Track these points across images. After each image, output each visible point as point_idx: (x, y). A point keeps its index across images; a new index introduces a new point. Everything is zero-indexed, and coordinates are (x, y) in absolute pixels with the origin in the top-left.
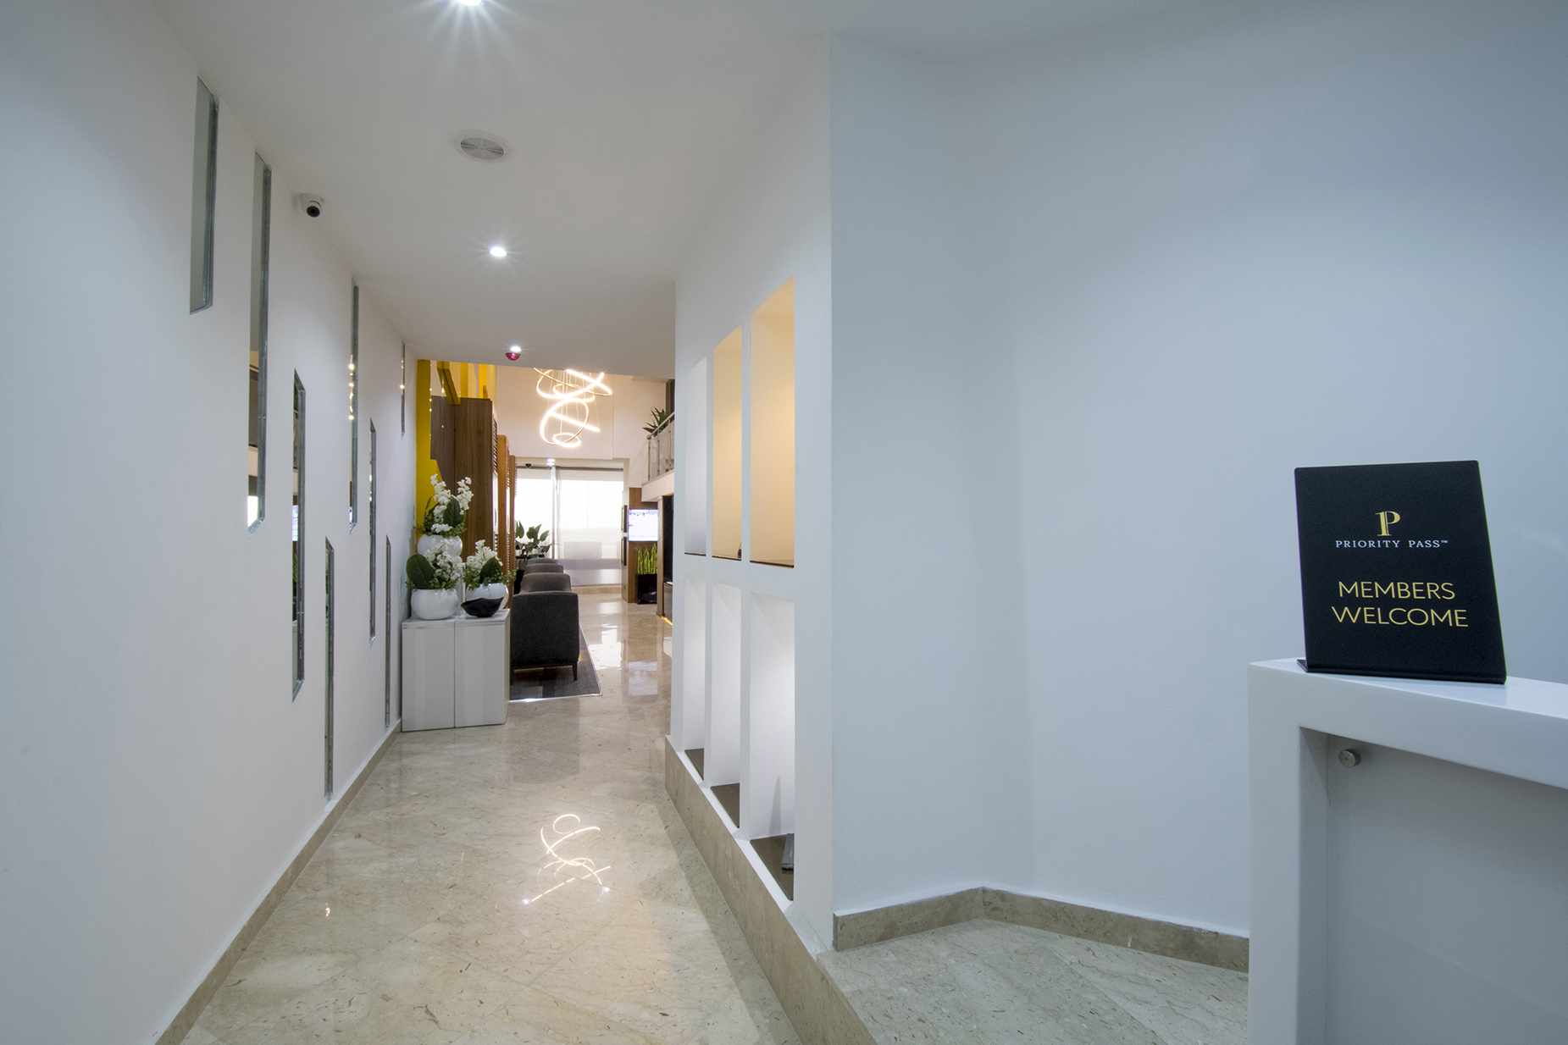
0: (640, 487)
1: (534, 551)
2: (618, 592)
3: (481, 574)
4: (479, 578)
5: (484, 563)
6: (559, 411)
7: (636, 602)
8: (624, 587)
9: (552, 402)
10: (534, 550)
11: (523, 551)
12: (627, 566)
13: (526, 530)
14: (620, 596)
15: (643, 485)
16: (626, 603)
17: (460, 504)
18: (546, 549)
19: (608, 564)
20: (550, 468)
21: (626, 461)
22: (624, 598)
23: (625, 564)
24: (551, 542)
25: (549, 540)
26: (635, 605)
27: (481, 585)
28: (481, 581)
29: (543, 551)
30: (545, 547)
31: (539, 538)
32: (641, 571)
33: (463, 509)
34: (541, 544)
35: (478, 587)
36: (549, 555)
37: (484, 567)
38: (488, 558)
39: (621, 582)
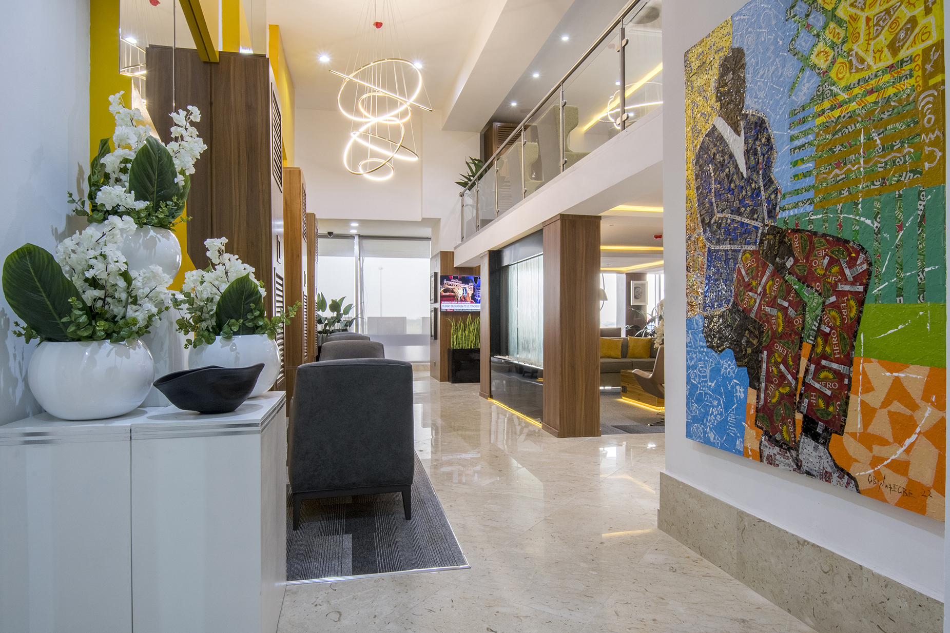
0: (452, 250)
1: (337, 326)
2: (425, 370)
3: (217, 314)
4: (213, 322)
5: (224, 287)
6: (364, 136)
7: (449, 381)
8: (433, 364)
9: (357, 126)
10: (337, 324)
11: (326, 325)
12: (438, 341)
13: (329, 303)
14: (428, 374)
15: (455, 248)
16: (438, 382)
17: (176, 162)
18: (349, 323)
19: (414, 340)
20: (351, 237)
21: (435, 223)
22: (433, 376)
23: (436, 338)
24: (355, 316)
25: (352, 314)
26: (448, 384)
27: (218, 338)
28: (217, 330)
29: (346, 325)
30: (348, 322)
31: (342, 312)
32: (455, 345)
33: (183, 172)
34: (344, 318)
35: (210, 341)
36: (352, 329)
37: (223, 297)
38: (233, 277)
39: (429, 359)
